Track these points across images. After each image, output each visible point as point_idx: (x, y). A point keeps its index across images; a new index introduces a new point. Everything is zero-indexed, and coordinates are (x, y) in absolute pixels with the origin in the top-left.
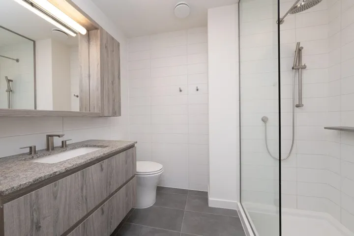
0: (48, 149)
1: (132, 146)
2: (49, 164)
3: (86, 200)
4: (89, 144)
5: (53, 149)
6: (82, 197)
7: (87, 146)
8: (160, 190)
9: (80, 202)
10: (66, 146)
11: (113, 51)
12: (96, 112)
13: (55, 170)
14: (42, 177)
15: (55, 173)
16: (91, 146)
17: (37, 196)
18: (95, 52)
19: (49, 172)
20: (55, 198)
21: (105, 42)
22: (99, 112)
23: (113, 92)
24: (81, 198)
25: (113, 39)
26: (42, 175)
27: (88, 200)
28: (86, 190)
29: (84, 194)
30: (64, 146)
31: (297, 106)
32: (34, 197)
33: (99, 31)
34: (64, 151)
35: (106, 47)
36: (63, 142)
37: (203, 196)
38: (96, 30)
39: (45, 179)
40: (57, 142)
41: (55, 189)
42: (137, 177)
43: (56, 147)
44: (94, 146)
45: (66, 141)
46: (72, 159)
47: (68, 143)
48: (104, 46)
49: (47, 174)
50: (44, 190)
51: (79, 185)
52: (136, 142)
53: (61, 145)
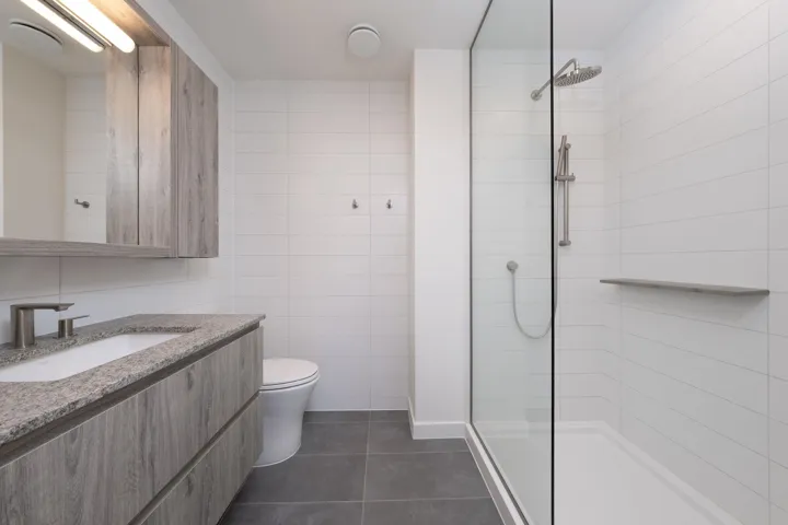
0: (15, 343)
1: (254, 327)
2: (42, 384)
3: (152, 464)
4: (138, 324)
5: (33, 342)
6: (142, 457)
7: (134, 331)
8: (310, 420)
9: (137, 473)
10: (71, 334)
11: (202, 104)
12: (156, 244)
13: (73, 397)
14: (37, 419)
15: (73, 403)
16: (144, 331)
17: (22, 472)
18: (157, 99)
19: (56, 403)
20: (72, 471)
21: (182, 78)
22: (163, 246)
23: (201, 199)
24: (138, 462)
25: (202, 74)
26: (36, 414)
27: (156, 464)
28: (152, 438)
29: (148, 450)
30: (66, 334)
31: (562, 244)
32: (10, 478)
33: (168, 51)
34: (69, 346)
35: (185, 91)
36: (62, 323)
37: (400, 420)
38: (160, 48)
39: (47, 424)
40: (45, 323)
41: (73, 446)
42: (263, 395)
43: (41, 338)
44: (157, 330)
45: (71, 321)
46: (110, 365)
47: (76, 324)
48: (181, 90)
49: (51, 409)
50: (40, 454)
51: (134, 429)
52: (264, 317)
53: (55, 329)
